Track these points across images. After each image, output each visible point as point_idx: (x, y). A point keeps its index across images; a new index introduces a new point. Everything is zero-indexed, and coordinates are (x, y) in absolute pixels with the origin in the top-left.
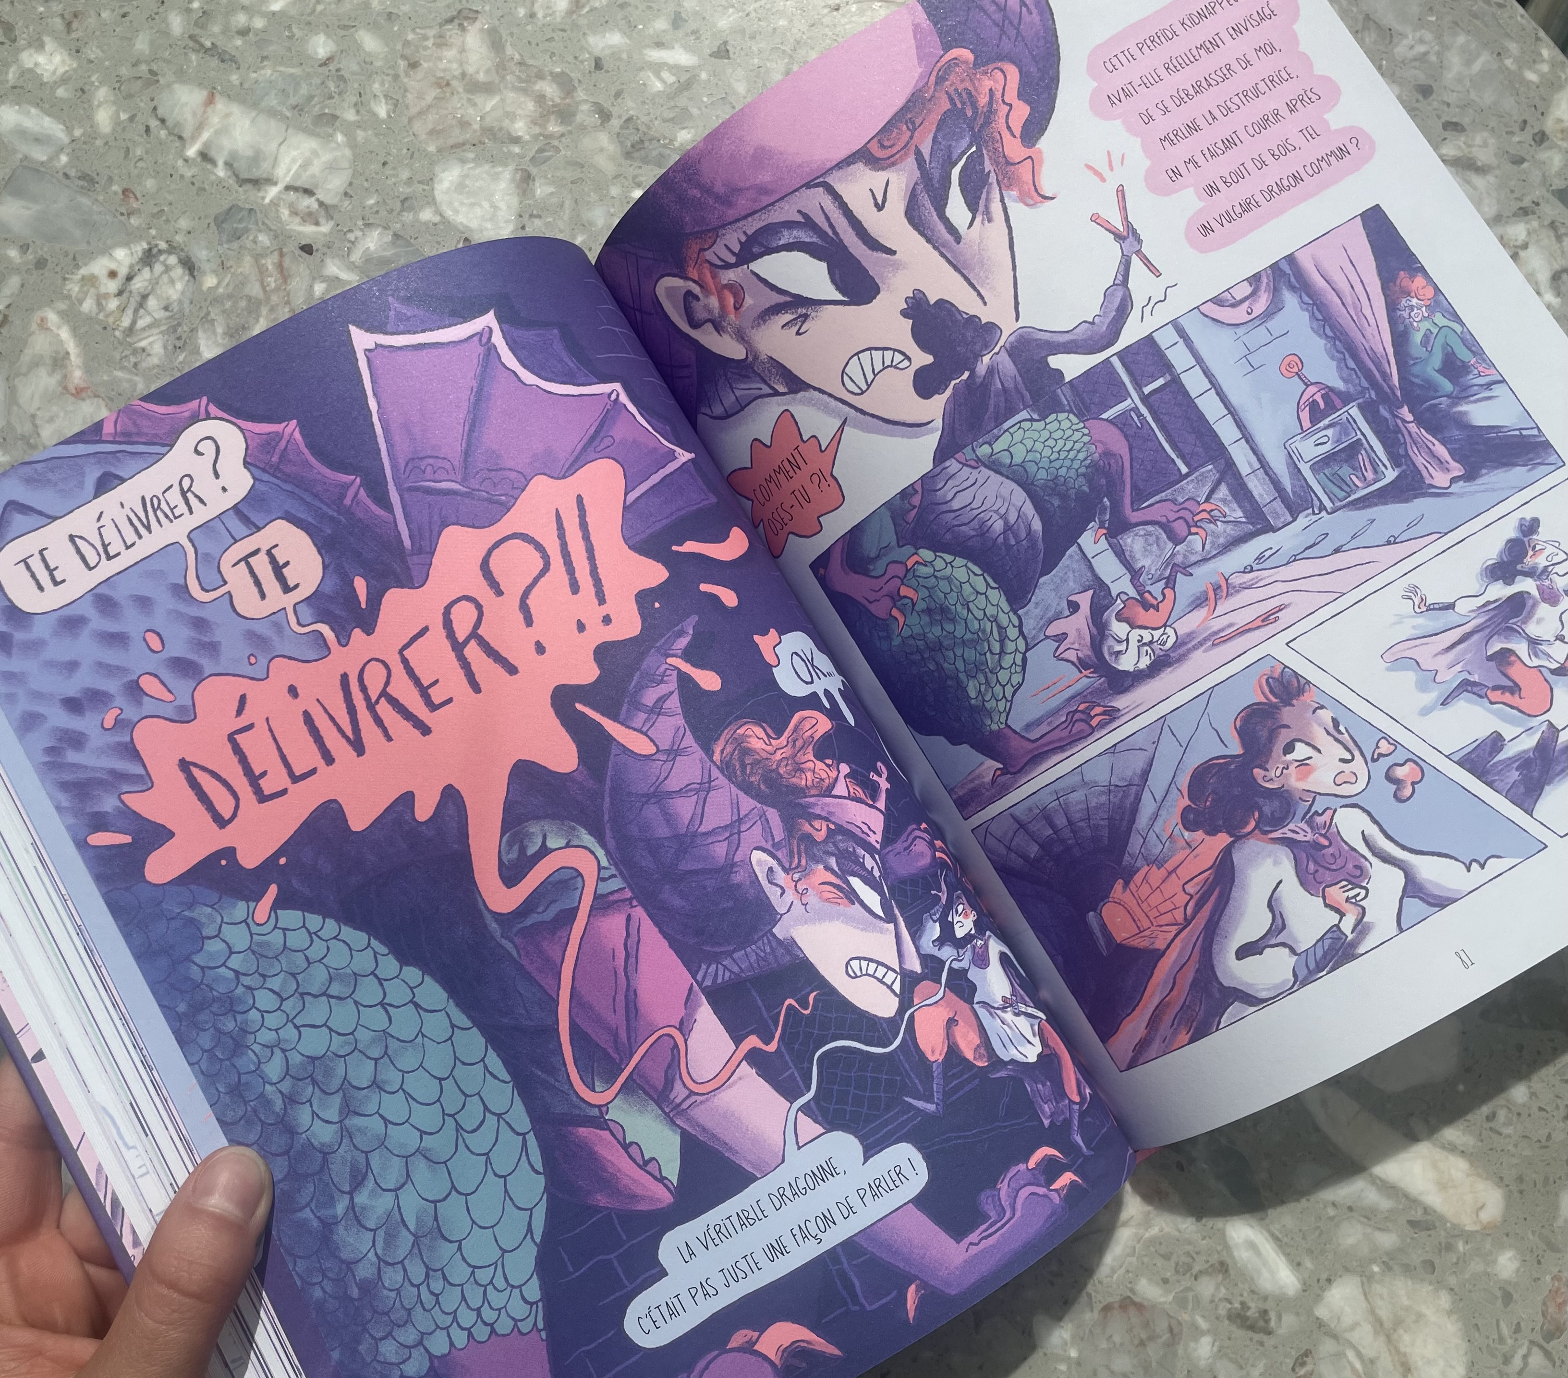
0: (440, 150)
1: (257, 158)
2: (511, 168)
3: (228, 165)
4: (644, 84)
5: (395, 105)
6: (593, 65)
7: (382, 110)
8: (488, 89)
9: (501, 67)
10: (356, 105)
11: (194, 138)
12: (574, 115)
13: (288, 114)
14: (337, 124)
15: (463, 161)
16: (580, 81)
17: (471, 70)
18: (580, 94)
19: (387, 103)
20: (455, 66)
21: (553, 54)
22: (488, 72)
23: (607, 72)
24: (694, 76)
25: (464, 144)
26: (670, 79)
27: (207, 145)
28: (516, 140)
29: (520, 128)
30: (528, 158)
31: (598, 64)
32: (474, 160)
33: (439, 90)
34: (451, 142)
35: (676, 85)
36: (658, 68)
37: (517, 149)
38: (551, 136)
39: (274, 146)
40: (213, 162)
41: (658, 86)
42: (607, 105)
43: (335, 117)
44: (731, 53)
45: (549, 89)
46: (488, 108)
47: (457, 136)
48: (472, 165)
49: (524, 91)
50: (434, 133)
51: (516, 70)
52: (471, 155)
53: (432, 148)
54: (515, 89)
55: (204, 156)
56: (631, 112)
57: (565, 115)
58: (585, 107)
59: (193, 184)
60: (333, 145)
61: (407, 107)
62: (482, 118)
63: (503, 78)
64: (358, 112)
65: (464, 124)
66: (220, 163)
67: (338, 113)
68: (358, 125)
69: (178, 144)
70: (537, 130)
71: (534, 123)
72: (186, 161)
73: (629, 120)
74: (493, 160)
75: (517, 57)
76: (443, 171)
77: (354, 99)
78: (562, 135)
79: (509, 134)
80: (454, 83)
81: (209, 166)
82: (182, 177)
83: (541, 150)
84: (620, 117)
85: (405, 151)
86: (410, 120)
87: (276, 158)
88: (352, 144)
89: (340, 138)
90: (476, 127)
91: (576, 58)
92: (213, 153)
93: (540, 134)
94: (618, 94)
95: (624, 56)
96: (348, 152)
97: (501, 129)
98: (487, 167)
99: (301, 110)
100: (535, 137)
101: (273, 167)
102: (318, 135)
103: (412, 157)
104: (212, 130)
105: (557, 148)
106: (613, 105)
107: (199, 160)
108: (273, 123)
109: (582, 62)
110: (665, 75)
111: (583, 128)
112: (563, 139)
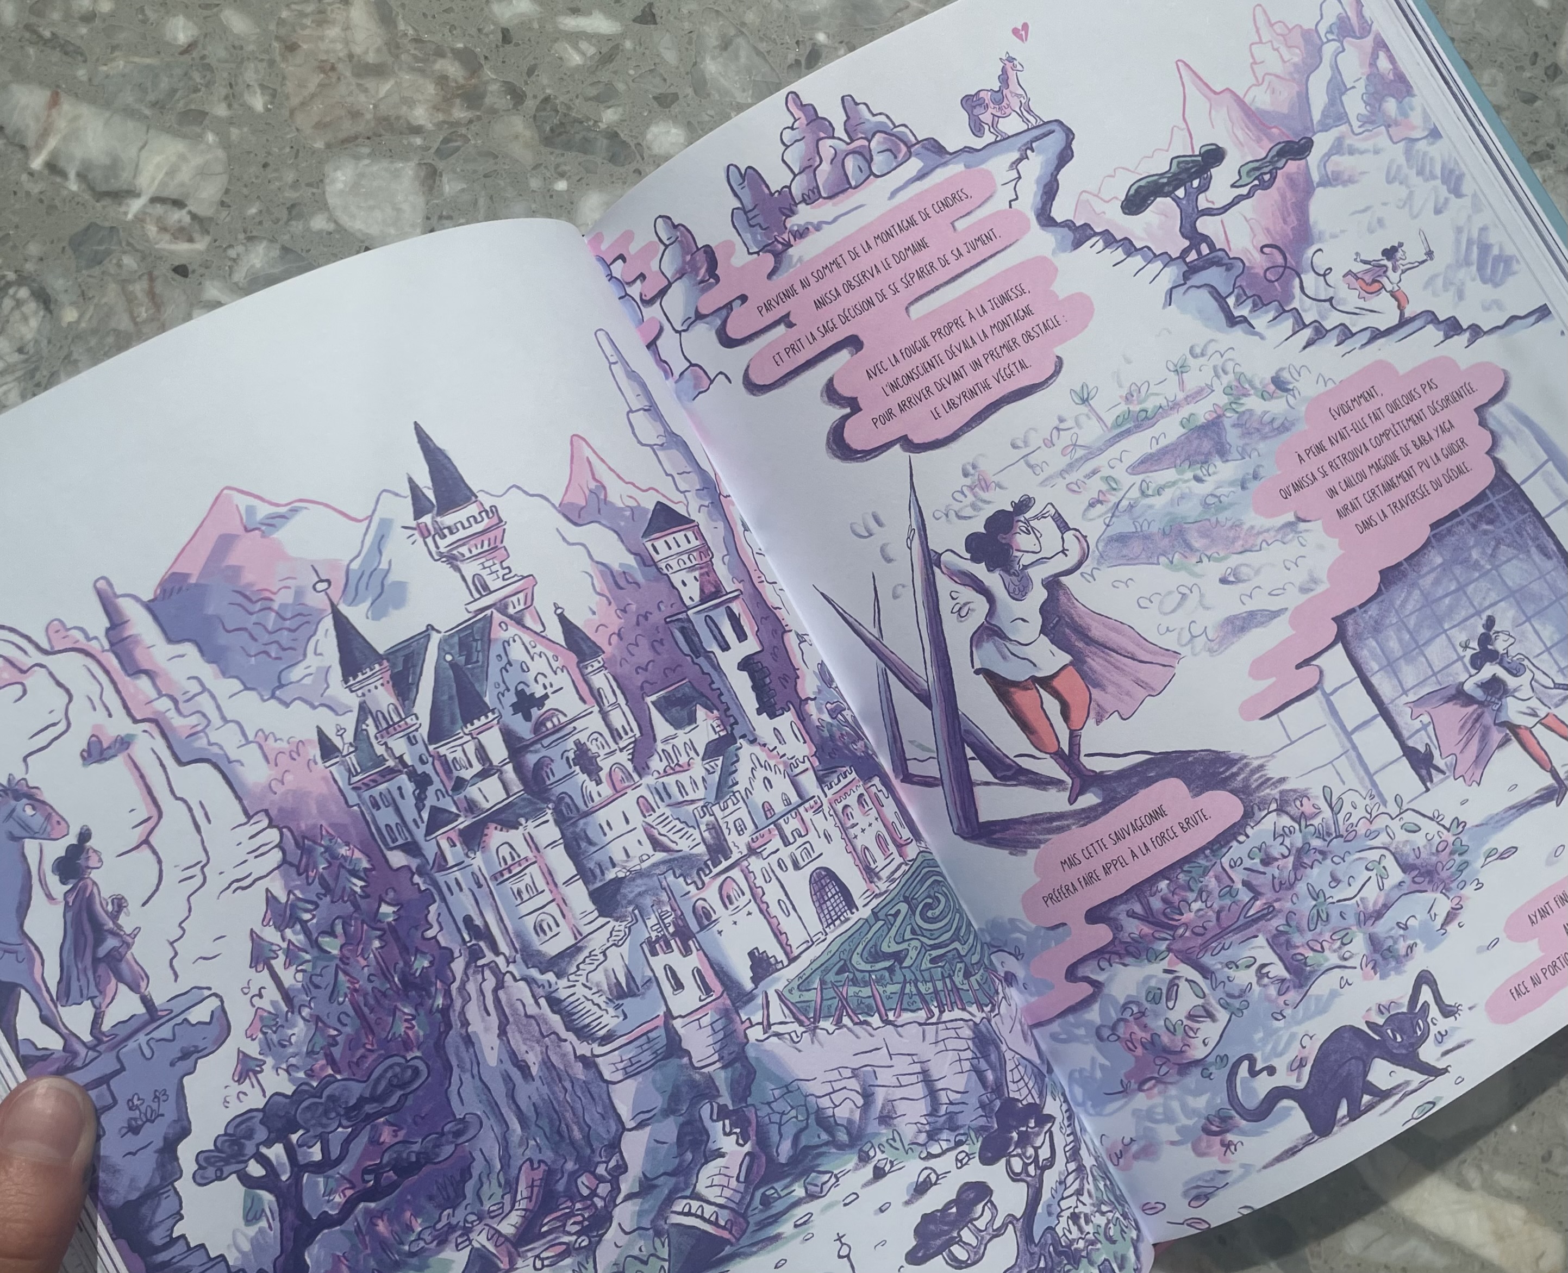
0: (329, 146)
1: (114, 166)
2: (412, 164)
3: (81, 176)
4: (561, 58)
5: (273, 95)
6: (500, 36)
7: (258, 103)
8: (379, 71)
9: (393, 46)
10: (226, 97)
11: (39, 147)
12: (482, 96)
13: (147, 112)
14: (206, 122)
15: (357, 158)
16: (486, 58)
17: (358, 50)
18: (488, 73)
19: (262, 94)
20: (339, 46)
21: (453, 27)
22: (378, 50)
23: (517, 45)
24: (618, 45)
25: (356, 138)
26: (591, 51)
27: (54, 155)
28: (417, 130)
29: (420, 115)
30: (433, 150)
31: (506, 36)
32: (369, 155)
33: (322, 76)
34: (342, 135)
35: (597, 58)
36: (575, 37)
37: (418, 141)
38: (457, 124)
39: (133, 151)
40: (64, 174)
41: (576, 59)
42: (519, 83)
43: (204, 114)
44: (658, 20)
45: (453, 69)
46: (381, 95)
47: (348, 127)
48: (367, 162)
49: (422, 71)
50: (320, 126)
51: (411, 47)
52: (366, 150)
53: (319, 145)
54: (412, 69)
55: (53, 167)
56: (548, 91)
57: (473, 98)
58: (494, 87)
59: (41, 201)
60: (202, 146)
61: (288, 98)
62: (375, 106)
63: (397, 57)
64: (230, 106)
65: (355, 115)
66: (72, 175)
67: (207, 108)
68: (231, 122)
69: (20, 155)
70: (441, 117)
71: (436, 108)
72: (31, 174)
73: (547, 99)
74: (391, 155)
75: (411, 32)
76: (335, 170)
77: (224, 91)
78: (471, 121)
79: (408, 123)
80: (340, 66)
81: (58, 180)
82: (28, 194)
83: (446, 141)
84: (535, 97)
85: (288, 150)
86: (292, 112)
87: (137, 166)
88: (226, 144)
89: (211, 137)
90: (369, 116)
91: (480, 30)
92: (62, 164)
93: (444, 122)
94: (531, 71)
95: (536, 26)
96: (221, 153)
97: (398, 118)
98: (385, 163)
99: (163, 107)
100: (439, 125)
101: (135, 177)
102: (184, 136)
103: (296, 156)
104: (59, 136)
105: (465, 136)
106: (526, 83)
107: (46, 172)
108: (130, 124)
109: (487, 35)
110: (584, 45)
111: (493, 111)
112: (472, 127)
